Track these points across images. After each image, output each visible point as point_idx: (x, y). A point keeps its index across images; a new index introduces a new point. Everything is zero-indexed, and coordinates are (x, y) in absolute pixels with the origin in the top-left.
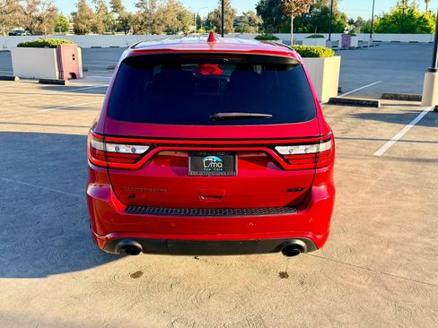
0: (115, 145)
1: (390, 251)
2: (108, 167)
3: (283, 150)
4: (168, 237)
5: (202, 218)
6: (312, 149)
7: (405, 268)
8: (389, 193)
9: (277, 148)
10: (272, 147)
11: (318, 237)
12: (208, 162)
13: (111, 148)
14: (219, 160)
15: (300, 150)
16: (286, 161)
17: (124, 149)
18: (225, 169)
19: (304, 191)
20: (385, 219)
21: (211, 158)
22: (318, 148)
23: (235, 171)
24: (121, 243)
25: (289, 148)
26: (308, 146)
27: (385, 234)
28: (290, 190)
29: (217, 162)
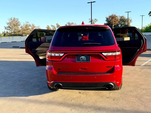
0: (54, 54)
1: (144, 91)
2: (52, 61)
3: (105, 54)
4: (70, 81)
5: (80, 75)
6: (114, 54)
7: (149, 96)
8: (145, 76)
9: (103, 53)
10: (101, 53)
11: (118, 82)
12: (82, 58)
13: (53, 55)
14: (85, 57)
15: (110, 54)
16: (106, 57)
17: (57, 55)
18: (87, 60)
19: (112, 67)
20: (143, 83)
21: (82, 57)
22: (116, 54)
23: (90, 61)
24: (55, 84)
25: (107, 53)
26: (112, 53)
27: (143, 87)
28: (108, 67)
29: (84, 58)
